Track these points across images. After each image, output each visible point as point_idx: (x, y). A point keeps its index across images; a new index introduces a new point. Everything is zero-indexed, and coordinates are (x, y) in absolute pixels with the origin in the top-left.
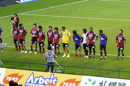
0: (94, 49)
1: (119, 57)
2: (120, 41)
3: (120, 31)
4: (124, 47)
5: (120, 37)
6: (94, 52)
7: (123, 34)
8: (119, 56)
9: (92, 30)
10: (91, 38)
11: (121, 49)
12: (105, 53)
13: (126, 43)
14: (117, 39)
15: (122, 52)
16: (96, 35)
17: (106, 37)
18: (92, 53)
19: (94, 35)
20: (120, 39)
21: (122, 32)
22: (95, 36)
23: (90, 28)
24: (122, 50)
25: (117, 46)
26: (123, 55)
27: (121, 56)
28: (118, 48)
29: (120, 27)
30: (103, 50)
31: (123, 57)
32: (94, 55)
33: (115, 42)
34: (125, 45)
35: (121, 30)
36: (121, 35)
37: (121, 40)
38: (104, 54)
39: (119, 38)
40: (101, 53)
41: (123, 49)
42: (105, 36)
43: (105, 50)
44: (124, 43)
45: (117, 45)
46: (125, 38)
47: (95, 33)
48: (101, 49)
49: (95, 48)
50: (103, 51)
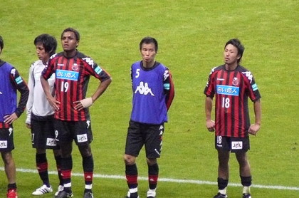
0: (84, 148)
1: (223, 192)
2: (227, 104)
3: (230, 47)
4: (253, 133)
5: (227, 83)
6: (88, 165)
7: (244, 62)
8: (222, 183)
9: (75, 46)
10: (67, 86)
11: (237, 145)
12: (153, 171)
13: (263, 116)
14: (211, 91)
15: (242, 163)
16: (98, 70)
17: (168, 81)
18: (77, 173)
19: (86, 72)
20: (228, 90)
21: (240, 52)
22: (94, 74)
23: (67, 34)
24: (240, 155)
25: (211, 129)
26: (246, 181)
27: (235, 183)
28: (220, 139)
29: (226, 26)
30: (143, 152)
31: (245, 190)
32: (88, 182)
33: (203, 110)
34: (253, 127)
35: (234, 42)
36: (233, 68)
37: (232, 98)
38: (143, 178)
39: (221, 89)
40: (131, 171)
41: (246, 147)
42: (166, 76)
43: (152, 156)
44: (252, 115)
45: (212, 122)
46: (255, 87)
47: (90, 62)
48: (132, 150)
49: (91, 145)
50: (141, 161)
